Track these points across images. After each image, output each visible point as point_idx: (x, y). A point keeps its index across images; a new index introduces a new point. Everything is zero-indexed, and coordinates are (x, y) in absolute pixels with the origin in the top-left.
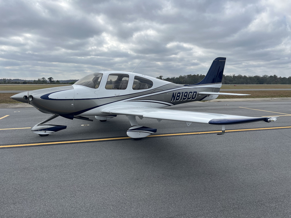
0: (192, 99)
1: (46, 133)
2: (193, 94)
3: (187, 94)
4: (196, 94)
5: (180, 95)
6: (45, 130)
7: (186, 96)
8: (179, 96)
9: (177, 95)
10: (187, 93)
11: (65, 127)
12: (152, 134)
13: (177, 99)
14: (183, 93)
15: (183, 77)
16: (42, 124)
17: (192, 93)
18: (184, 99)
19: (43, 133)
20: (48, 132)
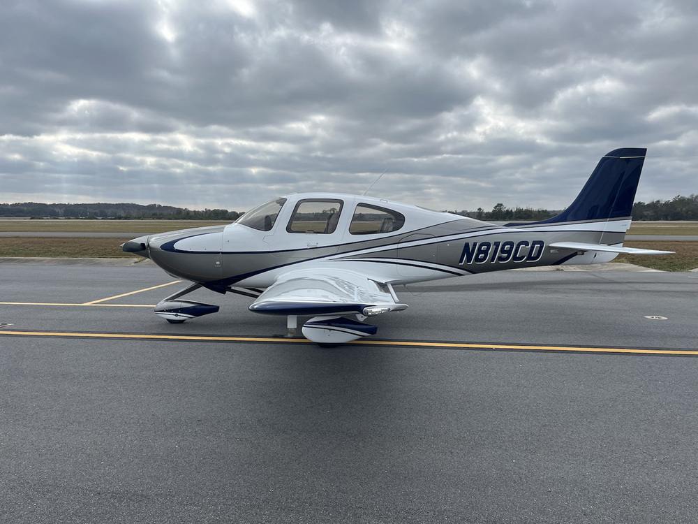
0: (527, 259)
1: (178, 318)
2: (532, 248)
3: (512, 248)
4: (541, 247)
5: (488, 249)
6: (176, 310)
7: (509, 252)
8: (486, 252)
9: (480, 248)
10: (511, 244)
11: (215, 309)
12: (363, 338)
13: (477, 259)
14: (497, 244)
15: (688, 199)
16: (172, 299)
17: (526, 243)
18: (500, 259)
19: (172, 316)
20: (181, 317)
